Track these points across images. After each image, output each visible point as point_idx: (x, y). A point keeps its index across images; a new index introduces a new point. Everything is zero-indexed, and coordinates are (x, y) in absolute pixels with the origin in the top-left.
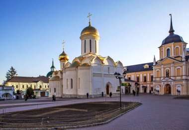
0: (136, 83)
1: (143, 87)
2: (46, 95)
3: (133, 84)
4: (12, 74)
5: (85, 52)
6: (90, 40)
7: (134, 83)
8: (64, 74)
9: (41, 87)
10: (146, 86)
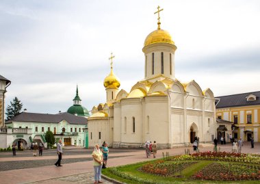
0: (233, 126)
1: (245, 132)
2: (73, 144)
3: (229, 127)
4: (16, 108)
5: (153, 73)
6: (162, 53)
7: (231, 126)
8: (115, 110)
9: (64, 130)
10: (250, 130)
